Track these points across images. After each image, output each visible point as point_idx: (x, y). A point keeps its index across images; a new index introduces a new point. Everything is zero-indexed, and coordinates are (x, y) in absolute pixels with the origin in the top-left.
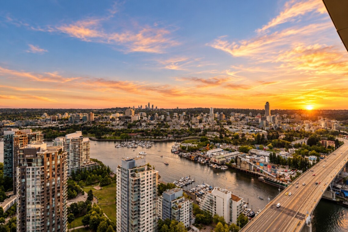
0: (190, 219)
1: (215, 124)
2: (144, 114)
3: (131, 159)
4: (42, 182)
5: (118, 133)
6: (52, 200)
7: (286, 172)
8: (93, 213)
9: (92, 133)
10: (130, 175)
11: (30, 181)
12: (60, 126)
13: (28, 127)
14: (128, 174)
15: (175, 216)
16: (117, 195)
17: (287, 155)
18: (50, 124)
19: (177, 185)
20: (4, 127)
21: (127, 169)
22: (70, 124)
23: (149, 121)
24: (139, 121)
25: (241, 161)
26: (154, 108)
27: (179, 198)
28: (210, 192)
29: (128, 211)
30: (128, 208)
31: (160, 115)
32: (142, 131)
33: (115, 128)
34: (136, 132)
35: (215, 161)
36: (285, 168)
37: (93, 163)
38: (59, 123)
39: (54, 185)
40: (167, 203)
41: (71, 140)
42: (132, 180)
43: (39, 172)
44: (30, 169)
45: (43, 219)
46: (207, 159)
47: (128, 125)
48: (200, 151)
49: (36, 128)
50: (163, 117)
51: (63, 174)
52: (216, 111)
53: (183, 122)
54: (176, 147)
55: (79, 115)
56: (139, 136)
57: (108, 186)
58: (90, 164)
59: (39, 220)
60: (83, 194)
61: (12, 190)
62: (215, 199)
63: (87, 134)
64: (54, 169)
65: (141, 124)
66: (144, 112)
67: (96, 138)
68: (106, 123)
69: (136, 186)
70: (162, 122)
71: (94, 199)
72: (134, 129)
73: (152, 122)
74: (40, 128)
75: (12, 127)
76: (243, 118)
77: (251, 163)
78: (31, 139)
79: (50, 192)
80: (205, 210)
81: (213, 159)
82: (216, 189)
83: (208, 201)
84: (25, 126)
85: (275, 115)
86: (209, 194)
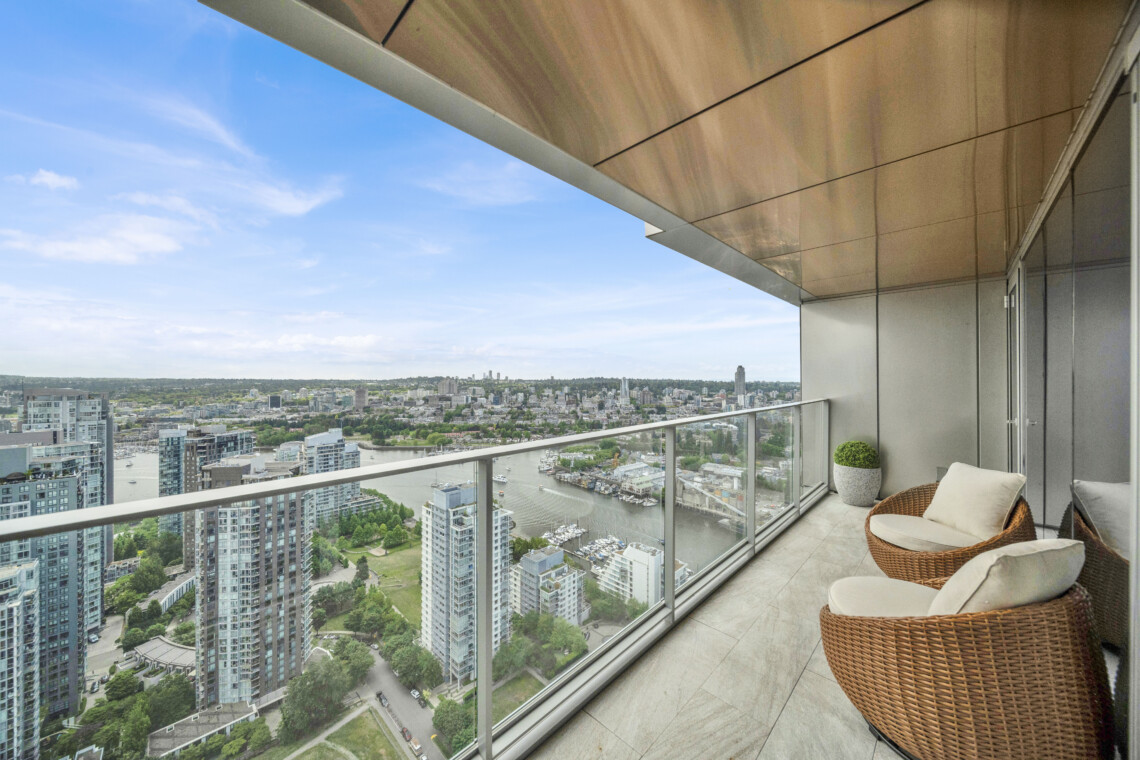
0: (580, 611)
1: (632, 413)
2: (480, 390)
3: (454, 486)
4: (254, 542)
5: (422, 432)
6: (278, 580)
7: (772, 508)
8: (368, 606)
9: (363, 432)
10: (452, 522)
11: (227, 540)
12: (289, 417)
13: (214, 420)
14: (448, 520)
15: (548, 605)
16: (423, 566)
17: (775, 475)
18: (264, 413)
19: (552, 541)
20: (156, 420)
21: (445, 509)
22: (313, 414)
23: (489, 407)
24: (468, 406)
25: (684, 488)
26: (502, 378)
27: (556, 567)
28: (621, 553)
29: (448, 598)
30: (448, 591)
31: (514, 393)
32: (476, 428)
33: (416, 422)
34: (461, 430)
35: (631, 489)
36: (771, 500)
37: (368, 498)
38: (288, 411)
39: (282, 547)
40: (530, 578)
41: (319, 448)
42: (457, 532)
43: (247, 519)
44: (226, 513)
45: (257, 622)
46: (614, 486)
47: (444, 413)
48: (600, 468)
49: (235, 423)
50: (521, 396)
51: (302, 523)
52: (632, 384)
53: (564, 409)
54: (550, 460)
55: (334, 393)
56: (468, 438)
57: (402, 547)
58: (361, 500)
59: (248, 625)
60: (346, 566)
61: (181, 562)
62: (631, 568)
63: (351, 435)
64: (282, 513)
65: (472, 413)
66: (478, 385)
67: (374, 444)
68: (396, 411)
69: (464, 543)
70: (518, 408)
71: (371, 575)
72: (458, 422)
73: (498, 408)
74: (241, 422)
75: (175, 420)
76: (691, 398)
77: (705, 492)
78: (226, 445)
79: (274, 561)
80: (611, 591)
81: (626, 485)
82: (632, 546)
83: (615, 572)
84: (206, 418)
85: (753, 393)
86: (618, 557)
